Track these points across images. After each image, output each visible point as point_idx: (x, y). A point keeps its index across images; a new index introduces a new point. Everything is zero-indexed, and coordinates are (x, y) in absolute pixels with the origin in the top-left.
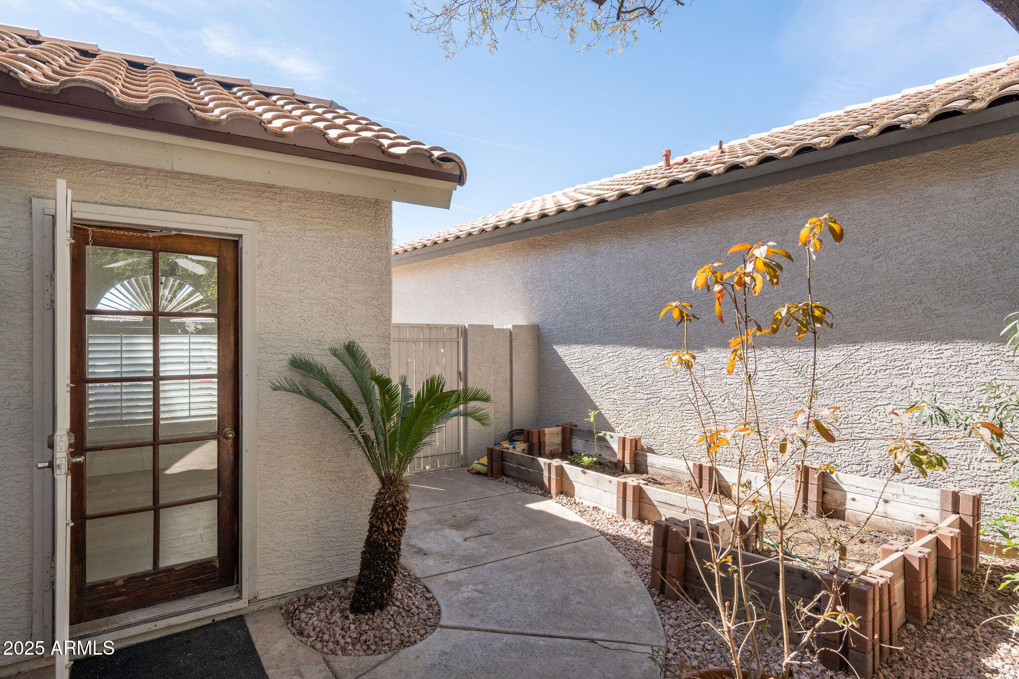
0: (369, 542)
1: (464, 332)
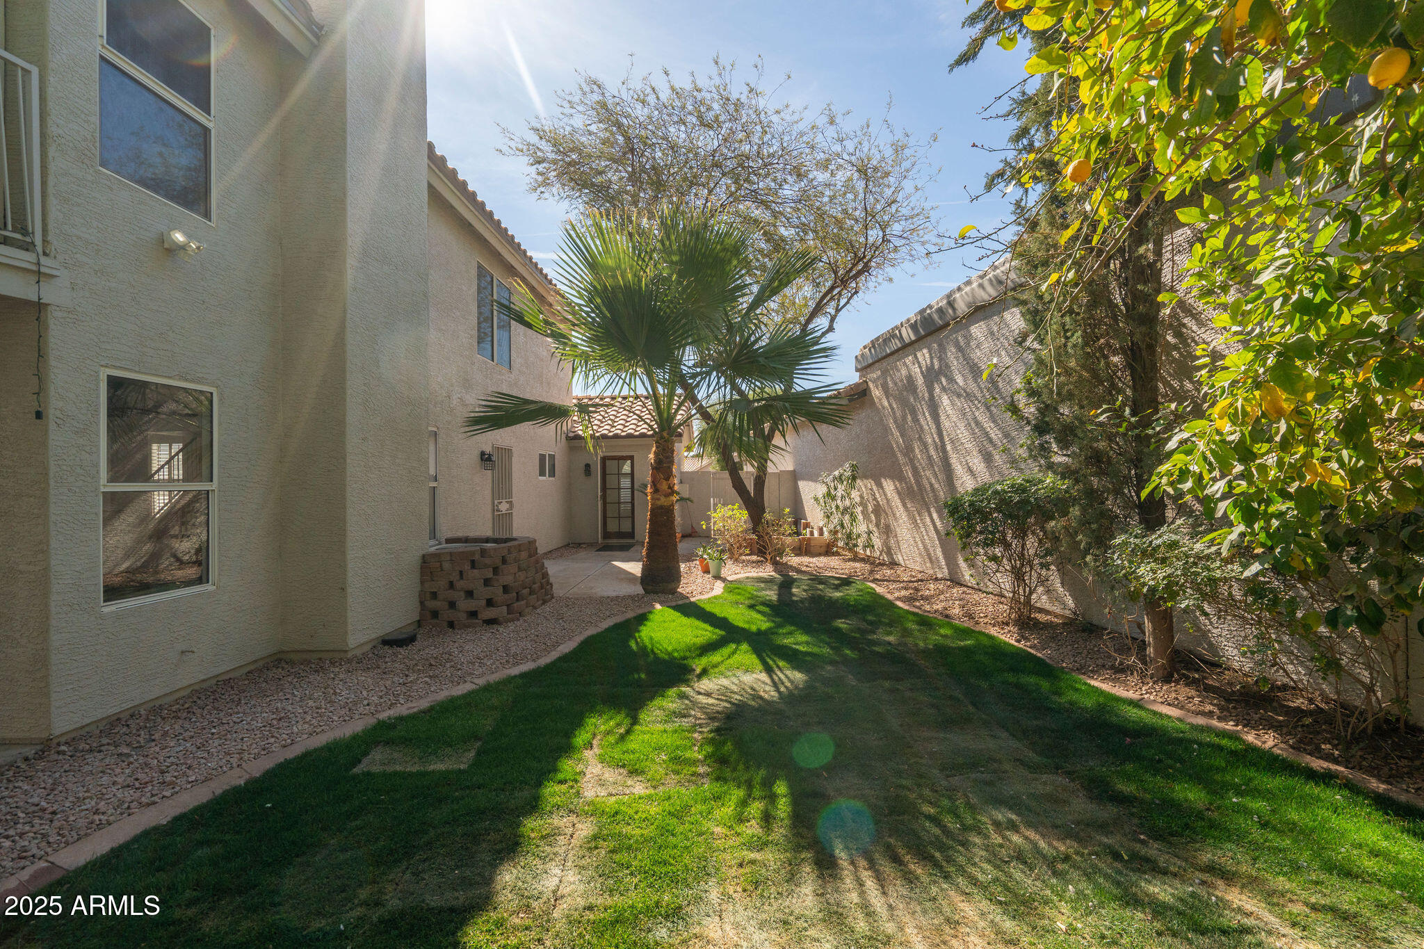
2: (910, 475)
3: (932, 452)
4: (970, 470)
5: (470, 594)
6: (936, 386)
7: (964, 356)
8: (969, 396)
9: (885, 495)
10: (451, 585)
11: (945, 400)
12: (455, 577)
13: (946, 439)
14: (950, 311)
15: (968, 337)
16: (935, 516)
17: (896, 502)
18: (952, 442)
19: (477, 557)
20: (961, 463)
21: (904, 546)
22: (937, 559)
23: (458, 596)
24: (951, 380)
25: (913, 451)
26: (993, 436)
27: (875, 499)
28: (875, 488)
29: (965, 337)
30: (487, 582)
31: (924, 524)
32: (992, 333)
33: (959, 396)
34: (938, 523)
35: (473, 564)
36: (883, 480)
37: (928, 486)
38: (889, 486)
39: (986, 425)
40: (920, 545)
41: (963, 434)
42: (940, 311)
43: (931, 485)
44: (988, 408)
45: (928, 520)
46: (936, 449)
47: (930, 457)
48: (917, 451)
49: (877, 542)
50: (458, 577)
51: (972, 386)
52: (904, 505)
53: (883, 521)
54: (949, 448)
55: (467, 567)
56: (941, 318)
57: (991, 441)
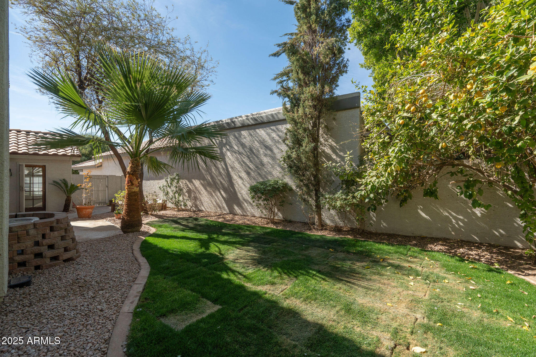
0: (65, 204)
1: (108, 177)
2: (209, 178)
3: (221, 170)
4: (240, 177)
5: (51, 247)
6: (224, 148)
7: (238, 140)
8: (240, 153)
9: (195, 186)
10: (37, 244)
11: (229, 154)
12: (39, 238)
13: (229, 167)
14: (233, 124)
15: (240, 135)
16: (222, 193)
17: (201, 188)
18: (232, 168)
19: (54, 224)
20: (236, 175)
21: (205, 204)
22: (224, 207)
23: (44, 249)
24: (231, 147)
25: (211, 170)
26: (251, 167)
27: (188, 187)
28: (188, 183)
29: (239, 134)
30: (63, 238)
31: (217, 196)
32: (251, 135)
33: (235, 153)
34: (224, 195)
35: (52, 229)
36: (193, 180)
37: (219, 183)
38: (197, 183)
39: (248, 163)
40: (215, 203)
41: (237, 165)
42: (228, 123)
43: (221, 182)
44: (249, 158)
45: (219, 194)
46: (224, 169)
47: (220, 173)
48: (213, 170)
49: (189, 204)
50: (41, 238)
51: (241, 150)
52: (206, 189)
53: (192, 195)
54: (230, 170)
55: (48, 231)
56: (228, 126)
57: (250, 168)
